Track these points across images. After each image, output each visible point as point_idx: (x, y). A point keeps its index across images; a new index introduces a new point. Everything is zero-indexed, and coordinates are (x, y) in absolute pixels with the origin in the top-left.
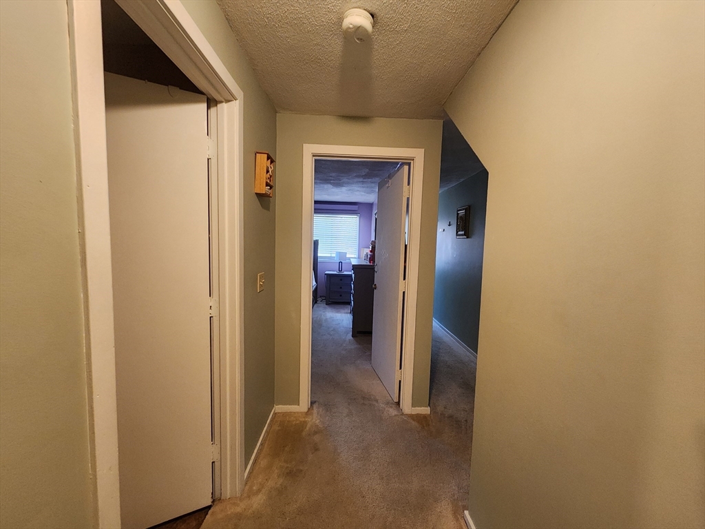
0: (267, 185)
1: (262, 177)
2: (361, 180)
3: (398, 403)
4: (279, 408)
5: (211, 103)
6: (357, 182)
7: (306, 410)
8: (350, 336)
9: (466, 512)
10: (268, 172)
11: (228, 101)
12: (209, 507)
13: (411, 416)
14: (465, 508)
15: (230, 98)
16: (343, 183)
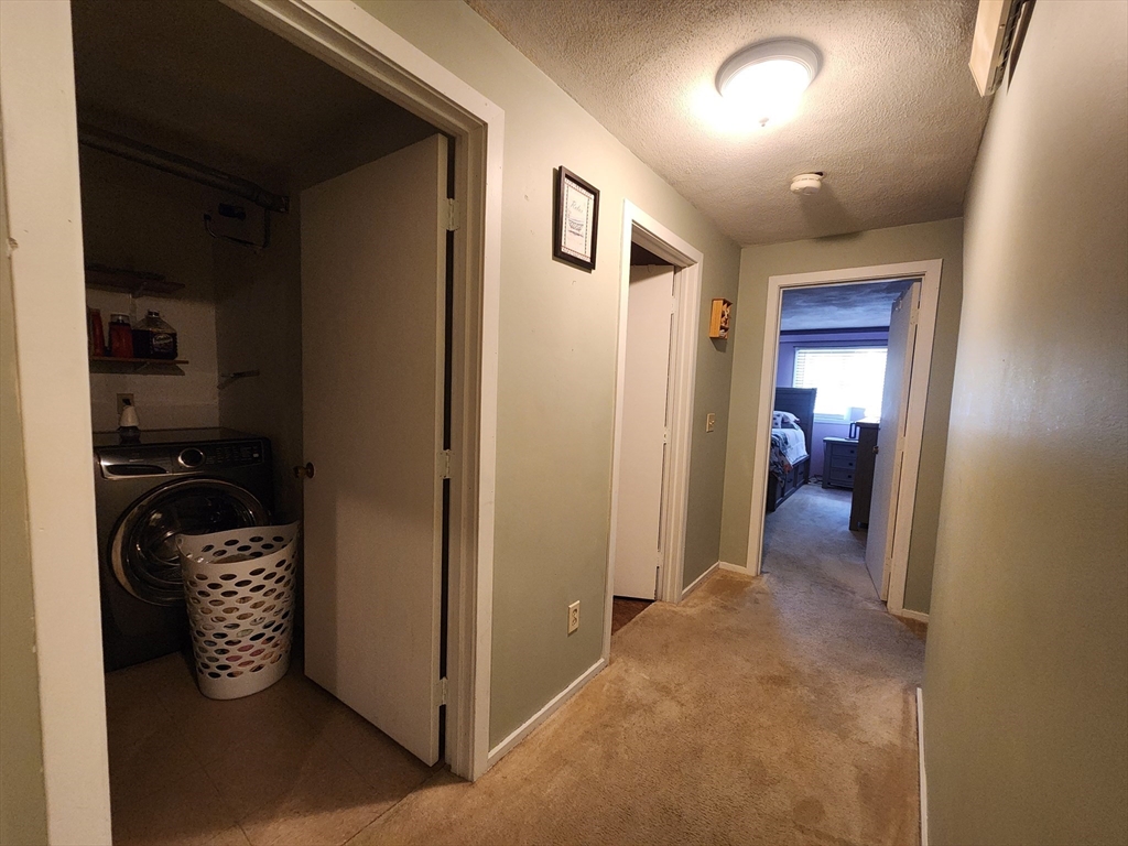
0: (722, 328)
1: (718, 321)
2: (884, 295)
3: (885, 603)
4: (723, 565)
5: (677, 269)
6: (878, 298)
7: (753, 574)
8: (847, 528)
9: (919, 690)
10: (723, 316)
11: (690, 265)
12: (651, 601)
13: (900, 619)
14: (919, 686)
15: (691, 263)
16: (855, 301)
